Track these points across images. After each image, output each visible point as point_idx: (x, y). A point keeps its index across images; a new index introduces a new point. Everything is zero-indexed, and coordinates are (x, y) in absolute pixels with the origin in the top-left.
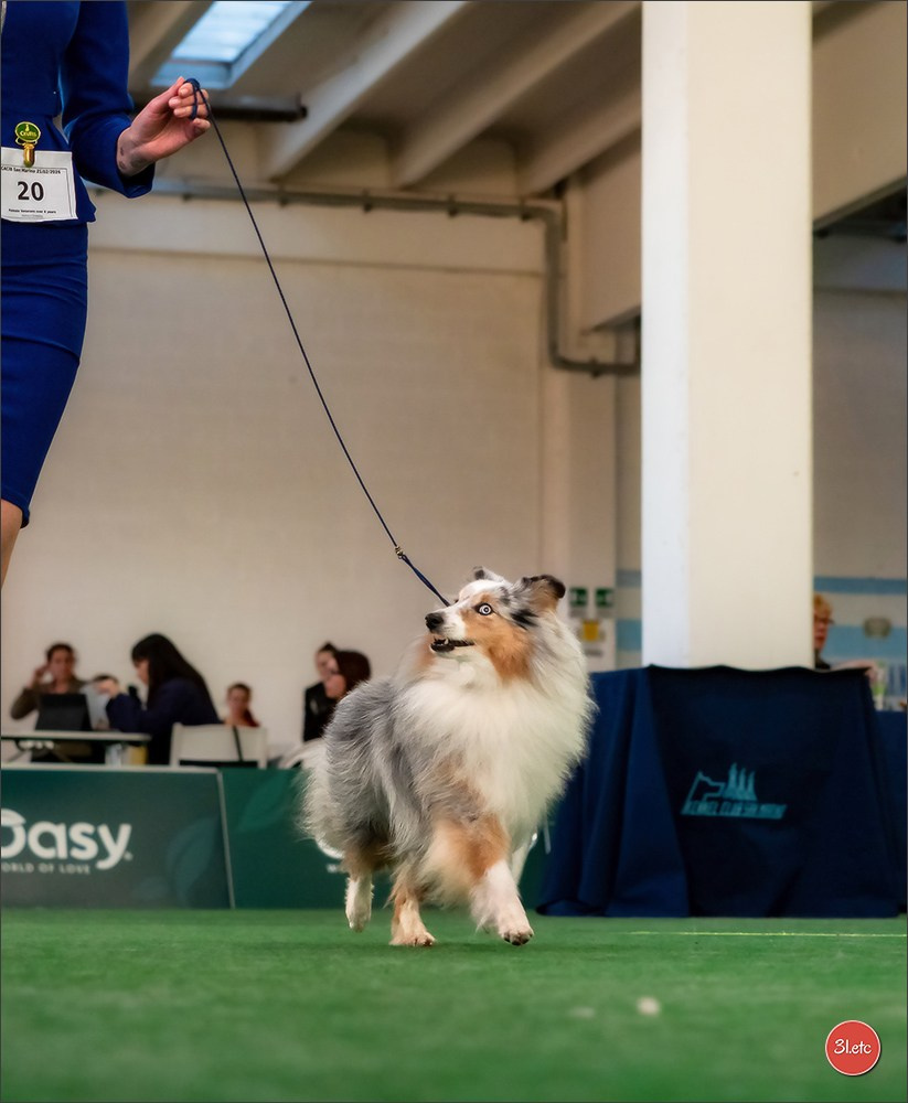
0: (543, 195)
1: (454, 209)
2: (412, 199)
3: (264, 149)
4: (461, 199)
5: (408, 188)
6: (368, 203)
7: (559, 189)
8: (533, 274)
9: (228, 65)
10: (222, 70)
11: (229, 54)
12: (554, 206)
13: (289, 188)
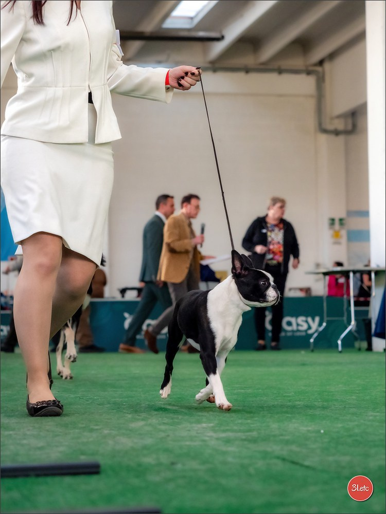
0: (315, 65)
1: (280, 71)
2: (264, 68)
3: (205, 52)
4: (283, 67)
5: (263, 64)
6: (247, 70)
7: (321, 63)
8: (311, 96)
9: (192, 18)
10: (190, 21)
11: (192, 14)
12: (319, 69)
13: (217, 65)
